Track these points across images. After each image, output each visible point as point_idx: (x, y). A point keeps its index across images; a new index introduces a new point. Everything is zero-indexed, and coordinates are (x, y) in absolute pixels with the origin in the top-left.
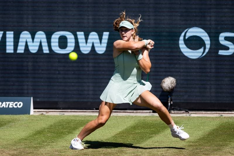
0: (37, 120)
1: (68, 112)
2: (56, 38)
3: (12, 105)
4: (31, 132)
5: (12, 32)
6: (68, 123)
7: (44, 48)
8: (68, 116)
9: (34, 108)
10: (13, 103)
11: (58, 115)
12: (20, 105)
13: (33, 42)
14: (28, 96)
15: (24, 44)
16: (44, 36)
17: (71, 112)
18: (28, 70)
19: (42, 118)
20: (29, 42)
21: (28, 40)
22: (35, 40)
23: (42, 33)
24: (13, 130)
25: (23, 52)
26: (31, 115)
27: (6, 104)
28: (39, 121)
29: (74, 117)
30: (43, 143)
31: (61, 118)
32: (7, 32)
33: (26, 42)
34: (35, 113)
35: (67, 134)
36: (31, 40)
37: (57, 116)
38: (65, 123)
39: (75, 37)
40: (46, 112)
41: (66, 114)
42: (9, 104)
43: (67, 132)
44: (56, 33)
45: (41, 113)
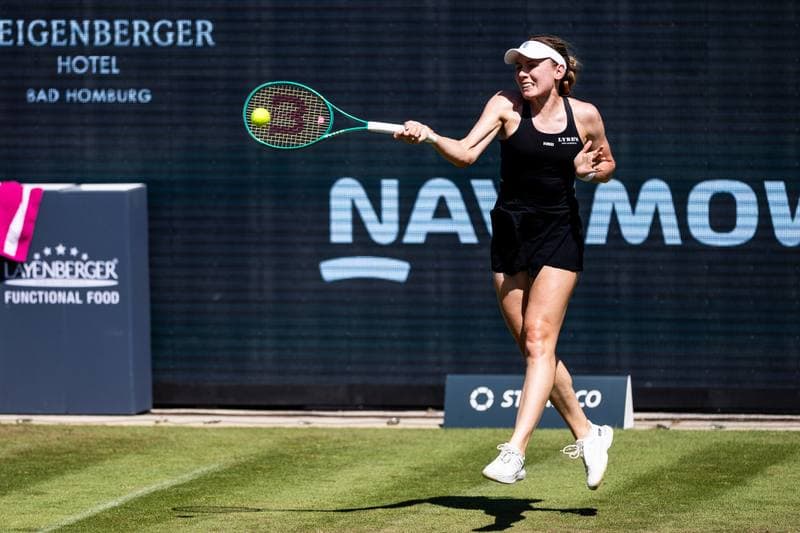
0: (641, 445)
1: (737, 420)
2: (701, 202)
4: (621, 478)
6: (734, 453)
7: (667, 232)
8: (736, 431)
9: (636, 410)
11: (707, 429)
12: (593, 399)
13: (634, 211)
14: (618, 374)
15: (607, 219)
16: (668, 196)
17: (746, 420)
18: (617, 296)
19: (657, 438)
20: (623, 213)
21: (619, 208)
22: (639, 207)
24: (566, 473)
25: (602, 241)
26: (627, 430)
28: (646, 446)
29: (754, 436)
30: (654, 514)
31: (715, 437)
33: (614, 214)
34: (638, 423)
35: (728, 488)
37: (704, 431)
38: (723, 455)
39: (758, 197)
40: (673, 420)
41: (730, 426)
43: (728, 480)
44: (701, 186)
45: (655, 423)
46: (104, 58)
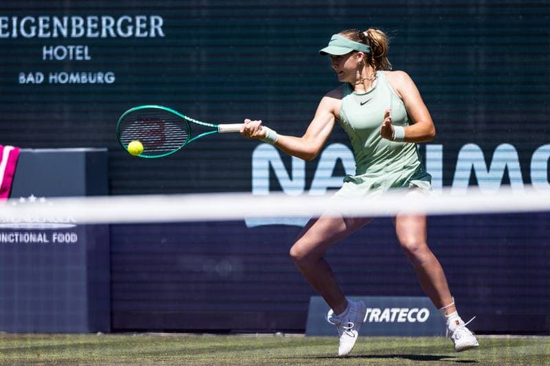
2: (541, 160)
3: (405, 315)
5: (440, 147)
10: (407, 310)
12: (423, 315)
13: (488, 169)
15: (468, 175)
16: (515, 155)
18: (476, 238)
20: (480, 170)
21: (477, 166)
22: (493, 165)
23: (510, 147)
27: (391, 314)
32: (429, 147)
33: (473, 171)
36: (483, 165)
42: (398, 314)
44: (542, 148)
46: (78, 47)
